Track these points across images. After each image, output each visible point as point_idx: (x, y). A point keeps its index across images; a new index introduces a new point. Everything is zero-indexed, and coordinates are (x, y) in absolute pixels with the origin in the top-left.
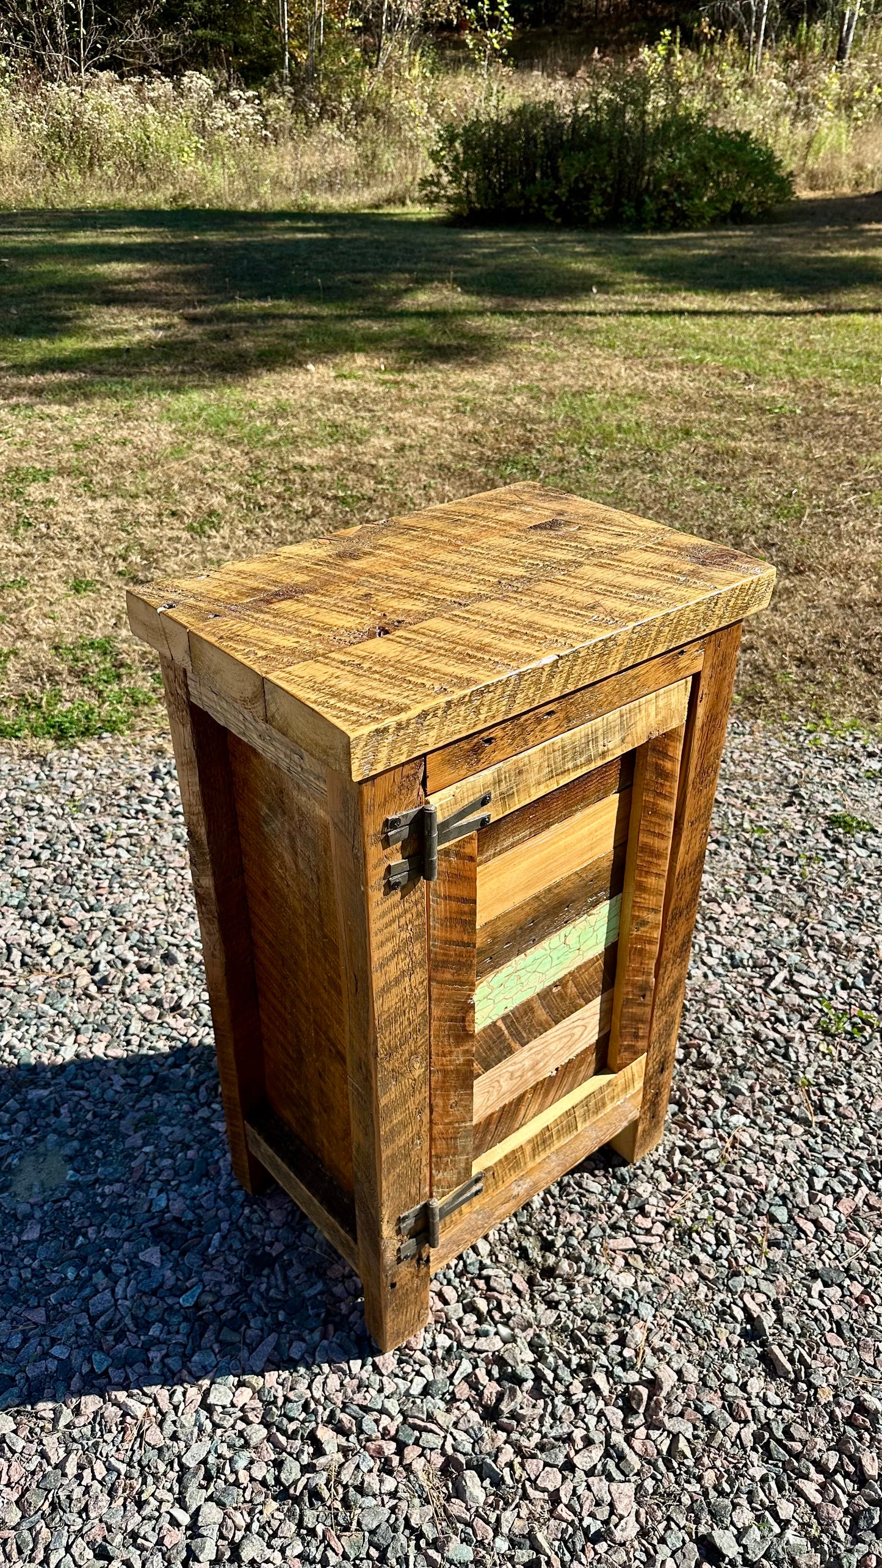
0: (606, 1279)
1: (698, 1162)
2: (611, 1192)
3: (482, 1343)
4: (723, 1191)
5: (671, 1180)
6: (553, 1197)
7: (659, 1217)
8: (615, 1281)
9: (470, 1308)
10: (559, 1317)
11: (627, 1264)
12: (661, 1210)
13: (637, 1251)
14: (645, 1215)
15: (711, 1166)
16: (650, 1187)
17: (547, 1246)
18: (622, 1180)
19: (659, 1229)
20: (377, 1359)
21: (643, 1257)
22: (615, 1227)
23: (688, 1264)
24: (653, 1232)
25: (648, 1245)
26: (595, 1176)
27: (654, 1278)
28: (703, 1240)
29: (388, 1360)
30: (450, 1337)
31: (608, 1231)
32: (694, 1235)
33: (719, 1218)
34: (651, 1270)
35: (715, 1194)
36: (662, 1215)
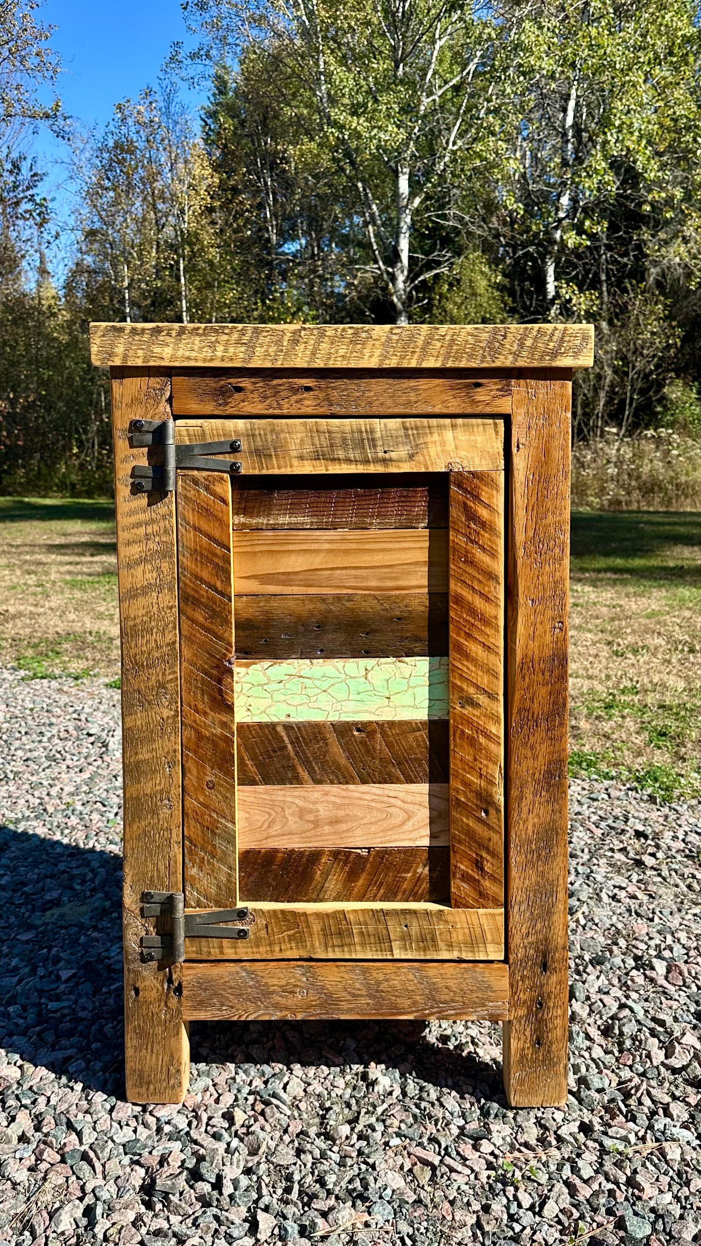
0: (373, 1167)
1: (590, 1143)
2: (463, 1116)
3: (208, 1142)
4: (587, 1172)
5: (542, 1140)
6: (404, 1094)
7: (491, 1158)
8: (382, 1173)
9: (229, 1117)
10: (295, 1164)
11: (410, 1171)
12: (497, 1152)
13: (434, 1168)
14: (476, 1148)
15: (603, 1151)
16: (507, 1130)
17: (353, 1121)
18: (485, 1113)
19: (480, 1166)
20: (119, 1103)
21: (434, 1175)
22: (433, 1140)
23: (476, 1206)
24: (467, 1163)
25: (452, 1170)
26: (462, 1098)
27: (423, 1194)
28: (516, 1198)
29: (125, 1110)
30: (190, 1124)
31: (425, 1140)
32: (512, 1189)
33: (555, 1189)
34: (429, 1189)
35: (575, 1170)
36: (496, 1157)
